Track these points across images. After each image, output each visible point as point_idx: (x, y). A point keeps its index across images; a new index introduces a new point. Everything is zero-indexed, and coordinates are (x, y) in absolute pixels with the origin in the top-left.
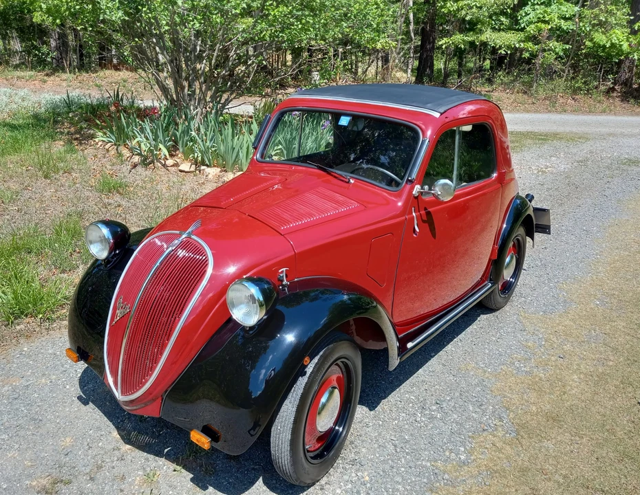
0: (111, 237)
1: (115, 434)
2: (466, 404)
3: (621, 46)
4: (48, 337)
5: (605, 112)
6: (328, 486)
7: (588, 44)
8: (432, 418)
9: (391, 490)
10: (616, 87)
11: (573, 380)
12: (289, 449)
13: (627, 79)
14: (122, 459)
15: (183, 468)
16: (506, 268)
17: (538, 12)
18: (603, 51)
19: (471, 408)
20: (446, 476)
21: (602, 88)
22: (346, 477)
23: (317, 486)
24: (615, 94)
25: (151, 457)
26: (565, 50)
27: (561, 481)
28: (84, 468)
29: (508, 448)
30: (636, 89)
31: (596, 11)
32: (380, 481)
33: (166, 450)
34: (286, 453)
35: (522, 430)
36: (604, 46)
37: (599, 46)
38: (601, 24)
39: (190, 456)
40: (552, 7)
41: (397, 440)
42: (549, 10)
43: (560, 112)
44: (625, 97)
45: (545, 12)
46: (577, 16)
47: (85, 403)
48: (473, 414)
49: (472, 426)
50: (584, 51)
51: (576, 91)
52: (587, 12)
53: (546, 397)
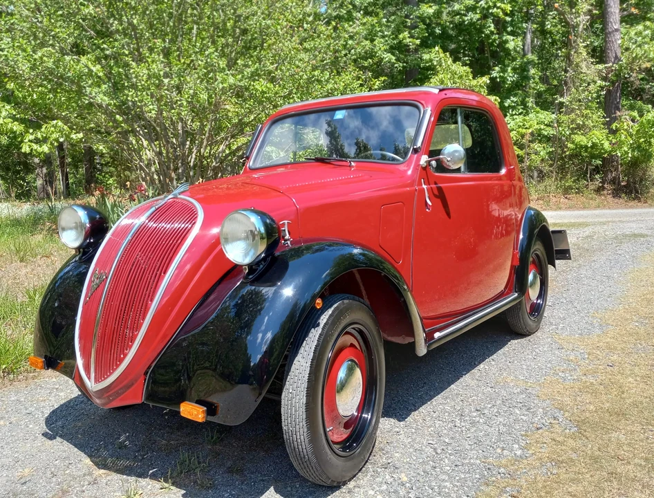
0: (87, 221)
1: (88, 461)
2: (511, 409)
3: (602, 145)
4: (11, 387)
5: (599, 207)
6: (357, 489)
7: (570, 145)
8: (473, 423)
9: (436, 487)
10: (606, 186)
11: (630, 382)
12: (304, 417)
13: (614, 177)
14: (95, 482)
15: (173, 484)
16: (531, 286)
17: (518, 120)
18: (586, 151)
19: (518, 412)
20: (502, 470)
21: (592, 187)
22: (379, 480)
23: (344, 489)
24: (605, 192)
25: (132, 479)
26: (550, 153)
27: (643, 463)
28: (45, 494)
29: (571, 441)
30: (624, 186)
31: (573, 116)
32: (421, 480)
33: (151, 471)
34: (301, 424)
35: (581, 426)
36: (586, 147)
37: (581, 147)
38: (579, 127)
39: (181, 473)
40: (530, 115)
41: (436, 444)
42: (527, 118)
43: (556, 210)
44: (616, 194)
45: (524, 120)
46: (555, 121)
47: (51, 438)
48: (522, 417)
49: (523, 427)
50: (567, 153)
51: (567, 191)
52: (564, 118)
53: (604, 397)
